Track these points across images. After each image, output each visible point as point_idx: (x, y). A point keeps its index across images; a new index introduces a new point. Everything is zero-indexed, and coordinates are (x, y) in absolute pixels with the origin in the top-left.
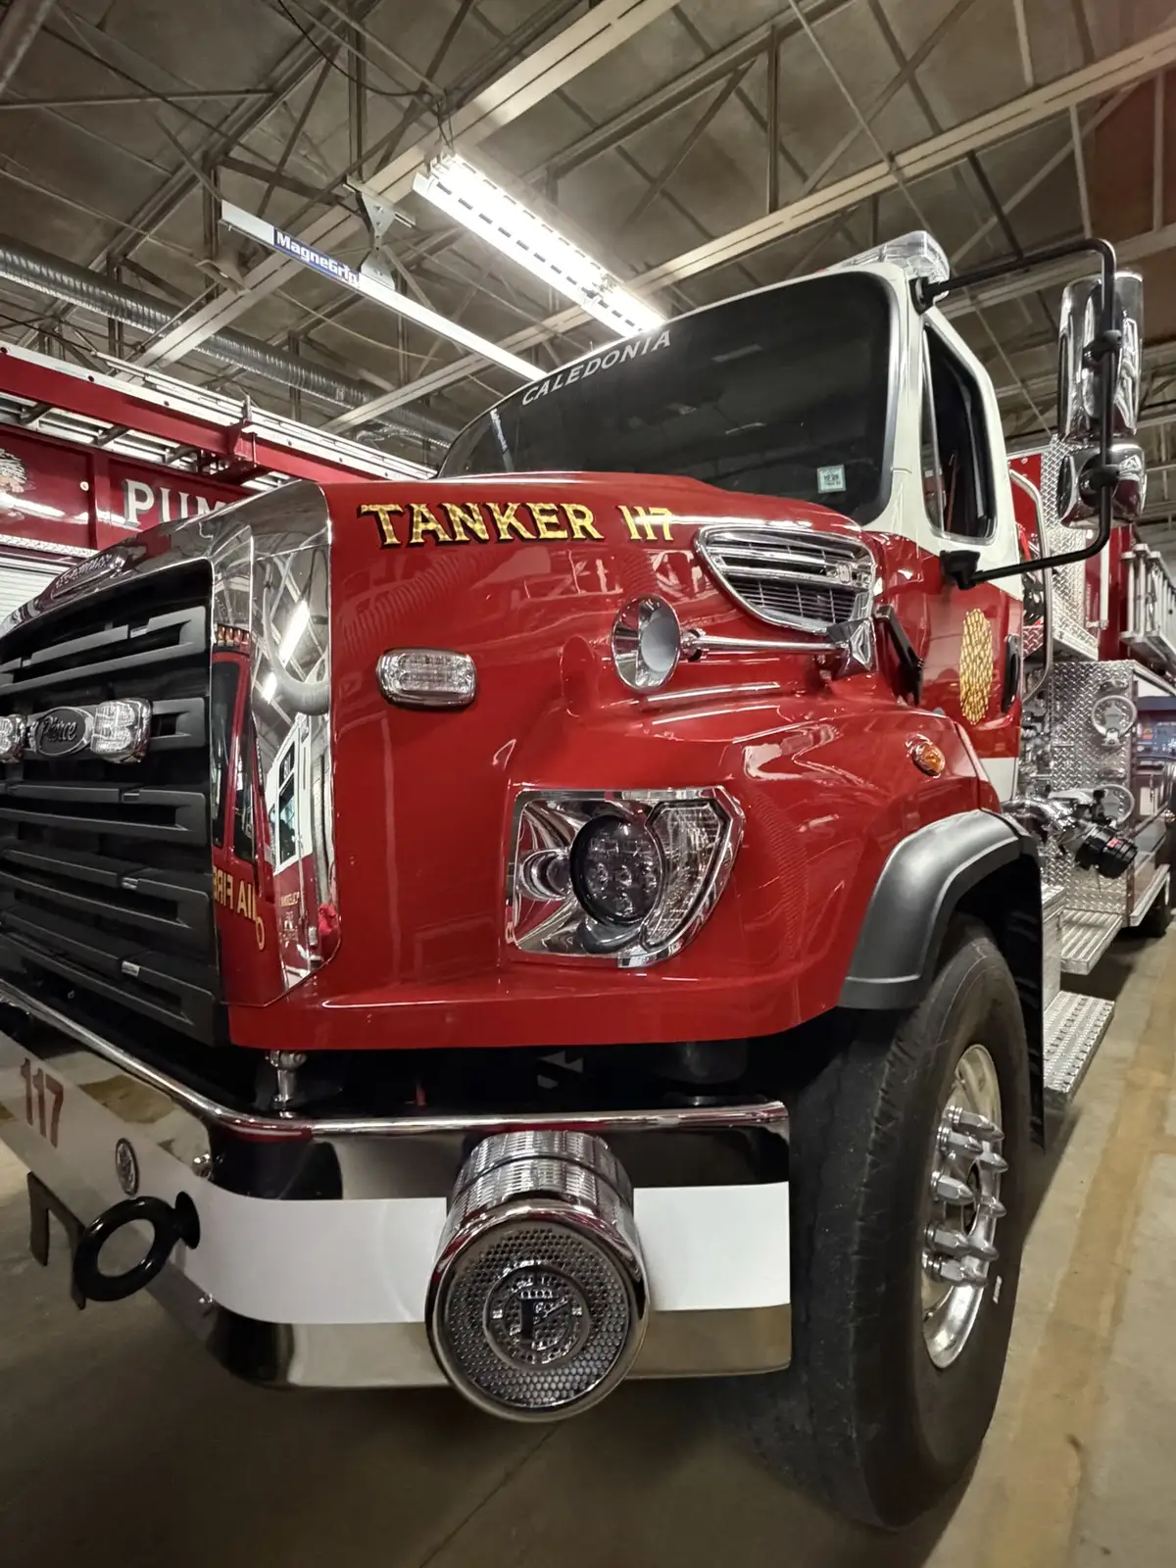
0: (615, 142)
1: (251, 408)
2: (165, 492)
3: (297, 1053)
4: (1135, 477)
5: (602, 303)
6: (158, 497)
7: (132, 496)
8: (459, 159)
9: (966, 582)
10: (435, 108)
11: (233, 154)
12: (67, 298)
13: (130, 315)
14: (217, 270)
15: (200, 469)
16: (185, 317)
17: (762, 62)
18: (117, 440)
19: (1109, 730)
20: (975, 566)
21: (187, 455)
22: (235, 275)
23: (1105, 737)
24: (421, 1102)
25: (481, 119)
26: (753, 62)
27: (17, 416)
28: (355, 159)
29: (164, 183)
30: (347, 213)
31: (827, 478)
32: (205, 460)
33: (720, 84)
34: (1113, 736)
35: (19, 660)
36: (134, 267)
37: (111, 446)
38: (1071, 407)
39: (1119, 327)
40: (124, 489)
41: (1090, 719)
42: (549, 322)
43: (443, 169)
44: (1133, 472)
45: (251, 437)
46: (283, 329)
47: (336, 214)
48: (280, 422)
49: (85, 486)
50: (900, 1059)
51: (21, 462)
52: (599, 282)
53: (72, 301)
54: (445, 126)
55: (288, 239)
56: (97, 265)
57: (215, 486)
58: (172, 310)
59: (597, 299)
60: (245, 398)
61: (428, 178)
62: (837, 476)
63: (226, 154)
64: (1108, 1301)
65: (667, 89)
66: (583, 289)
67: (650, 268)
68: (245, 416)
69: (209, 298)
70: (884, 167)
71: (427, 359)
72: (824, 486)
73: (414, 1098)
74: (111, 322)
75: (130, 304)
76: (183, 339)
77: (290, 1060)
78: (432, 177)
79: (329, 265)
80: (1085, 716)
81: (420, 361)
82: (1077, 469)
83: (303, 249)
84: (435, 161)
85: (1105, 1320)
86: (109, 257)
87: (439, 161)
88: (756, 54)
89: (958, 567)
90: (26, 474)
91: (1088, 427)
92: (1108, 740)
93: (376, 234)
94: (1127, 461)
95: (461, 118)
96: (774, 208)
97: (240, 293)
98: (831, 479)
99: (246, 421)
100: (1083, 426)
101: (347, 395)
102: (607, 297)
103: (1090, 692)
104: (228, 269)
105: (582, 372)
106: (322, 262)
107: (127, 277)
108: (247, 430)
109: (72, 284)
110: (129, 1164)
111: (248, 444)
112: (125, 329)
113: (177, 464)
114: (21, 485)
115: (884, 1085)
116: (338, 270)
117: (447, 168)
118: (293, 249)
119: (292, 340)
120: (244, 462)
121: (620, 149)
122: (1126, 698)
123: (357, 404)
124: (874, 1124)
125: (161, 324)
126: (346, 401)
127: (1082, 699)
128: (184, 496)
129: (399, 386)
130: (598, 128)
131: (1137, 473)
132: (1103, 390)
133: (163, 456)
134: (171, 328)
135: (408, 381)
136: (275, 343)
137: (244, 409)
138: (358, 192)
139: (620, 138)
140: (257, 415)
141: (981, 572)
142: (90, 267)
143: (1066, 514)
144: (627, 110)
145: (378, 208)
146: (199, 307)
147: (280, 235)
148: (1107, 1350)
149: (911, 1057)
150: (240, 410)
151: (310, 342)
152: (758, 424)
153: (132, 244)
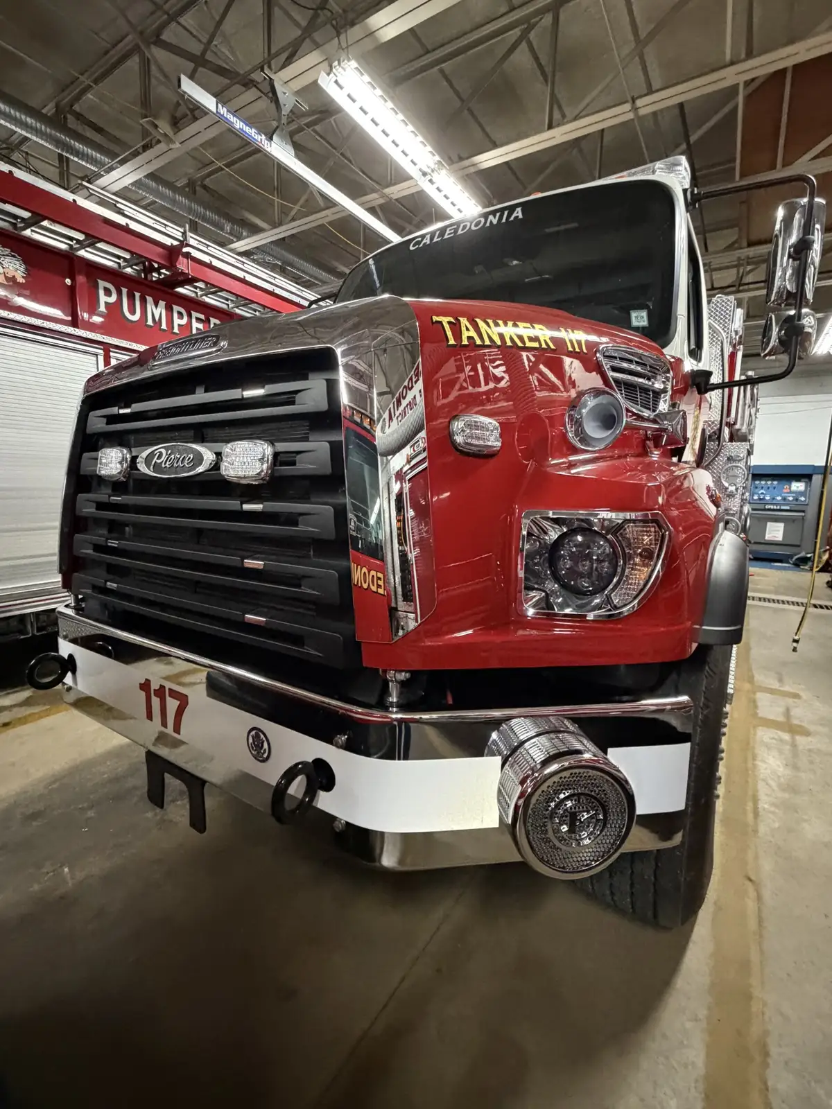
0: (437, 65)
1: (189, 234)
2: (124, 291)
3: (406, 672)
4: (810, 330)
5: (431, 181)
6: (119, 293)
7: (101, 292)
8: (354, 64)
9: (703, 390)
10: (334, 22)
11: (163, 37)
12: (24, 133)
13: (77, 153)
14: (156, 126)
15: (146, 276)
16: (123, 162)
17: (548, 19)
18: (88, 249)
19: (730, 485)
20: (709, 380)
21: (136, 265)
22: (170, 132)
23: (727, 488)
24: (450, 701)
25: (369, 34)
26: (541, 19)
27: (14, 225)
28: (266, 55)
29: (106, 53)
30: (260, 94)
31: (637, 317)
32: (149, 270)
33: (516, 33)
34: (732, 488)
35: (117, 408)
36: (79, 116)
37: (82, 253)
38: (777, 283)
39: (813, 234)
40: (96, 287)
41: (719, 477)
42: (387, 191)
43: (340, 69)
44: (809, 327)
45: (188, 255)
46: (186, 174)
47: (252, 94)
48: (208, 246)
49: (68, 281)
50: (710, 676)
51: (22, 260)
52: (433, 166)
53: (29, 135)
54: (342, 37)
55: (225, 109)
56: (49, 110)
57: (157, 289)
58: (113, 155)
59: (428, 177)
60: (184, 227)
61: (328, 74)
62: (643, 317)
63: (158, 36)
64: (750, 806)
65: (479, 30)
66: (420, 170)
67: (461, 159)
68: (185, 239)
69: (146, 147)
70: (627, 107)
71: (297, 207)
72: (635, 323)
73: (445, 698)
74: (60, 156)
75: (78, 145)
76: (122, 177)
77: (402, 676)
78: (332, 75)
79: (251, 132)
80: (717, 475)
81: (292, 208)
82: (777, 324)
83: (235, 119)
84: (336, 63)
85: (750, 816)
86: (57, 106)
87: (339, 64)
88: (544, 13)
89: (699, 380)
90: (26, 269)
91: (784, 298)
92: (729, 490)
93: (283, 113)
94: (806, 319)
95: (355, 32)
96: (550, 127)
97: (172, 146)
98: (640, 318)
99: (184, 243)
100: (781, 296)
101: (232, 229)
102: (435, 177)
103: (721, 461)
104: (164, 127)
105: (456, 231)
106: (247, 129)
107: (72, 122)
108: (185, 250)
109: (34, 125)
110: (263, 742)
111: (185, 260)
112: (71, 163)
113: (129, 270)
114: (23, 277)
115: (704, 689)
116: (258, 137)
117: (344, 70)
118: (228, 117)
119: (191, 184)
120: (182, 273)
121: (442, 71)
122: (742, 464)
123: (239, 238)
124: (700, 710)
125: (103, 165)
126: (231, 234)
127: (716, 465)
128: (137, 295)
129: (275, 227)
130: (428, 52)
131: (811, 327)
132: (800, 274)
133: (119, 264)
134: (111, 169)
135: (280, 224)
136: (179, 184)
137: (184, 234)
138: (271, 79)
139: (445, 61)
140: (193, 239)
141: (713, 384)
142: (44, 111)
143: (767, 352)
144: (449, 42)
145: (285, 93)
146: (136, 154)
147: (220, 106)
148: (756, 831)
149: (714, 673)
150: (181, 234)
151: (205, 187)
152: (547, 276)
153: (78, 98)
